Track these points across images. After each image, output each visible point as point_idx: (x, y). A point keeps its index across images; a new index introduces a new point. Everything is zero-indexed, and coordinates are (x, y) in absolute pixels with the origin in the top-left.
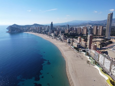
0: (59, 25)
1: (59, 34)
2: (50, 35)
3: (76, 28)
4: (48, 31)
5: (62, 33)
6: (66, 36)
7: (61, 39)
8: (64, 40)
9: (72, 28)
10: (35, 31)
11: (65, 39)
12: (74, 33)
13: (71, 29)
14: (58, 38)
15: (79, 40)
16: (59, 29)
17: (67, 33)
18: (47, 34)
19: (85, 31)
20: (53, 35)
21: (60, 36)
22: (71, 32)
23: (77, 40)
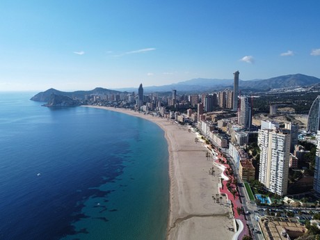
1: (156, 108)
2: (139, 110)
4: (133, 103)
7: (160, 114)
10: (105, 103)
11: (166, 114)
16: (157, 98)
17: (172, 105)
18: (133, 109)
20: (145, 109)
21: (158, 111)
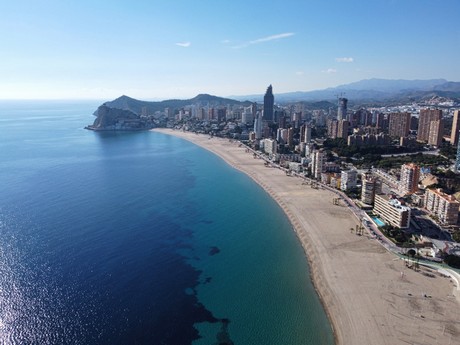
0: (301, 100)
1: (298, 144)
2: (257, 148)
3: (381, 115)
4: (249, 127)
5: (314, 134)
6: (336, 155)
7: (310, 170)
8: (324, 177)
9: (359, 113)
10: (196, 126)
11: (329, 171)
12: (372, 138)
13: (355, 116)
14: (292, 164)
15: (405, 179)
16: (303, 115)
17: (340, 135)
18: (244, 140)
19: (434, 128)
20: (269, 148)
21: (303, 155)
22: (355, 131)
23: (391, 180)
